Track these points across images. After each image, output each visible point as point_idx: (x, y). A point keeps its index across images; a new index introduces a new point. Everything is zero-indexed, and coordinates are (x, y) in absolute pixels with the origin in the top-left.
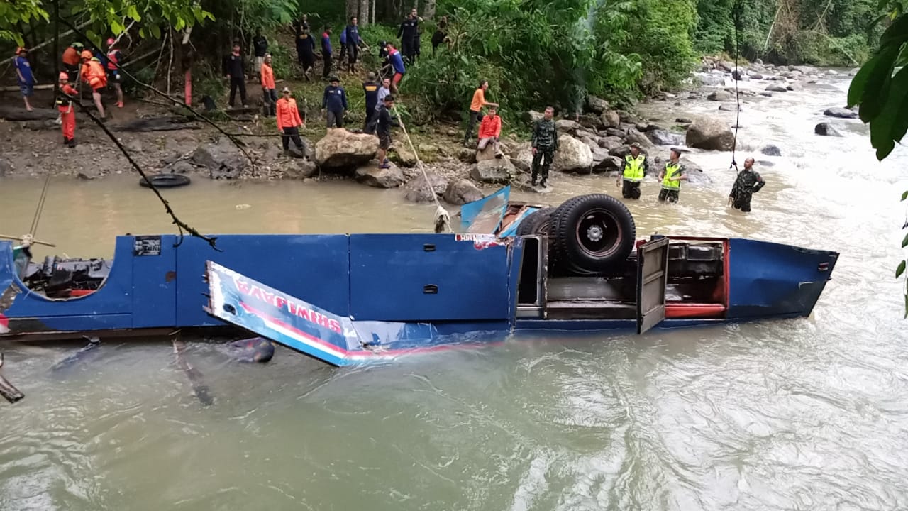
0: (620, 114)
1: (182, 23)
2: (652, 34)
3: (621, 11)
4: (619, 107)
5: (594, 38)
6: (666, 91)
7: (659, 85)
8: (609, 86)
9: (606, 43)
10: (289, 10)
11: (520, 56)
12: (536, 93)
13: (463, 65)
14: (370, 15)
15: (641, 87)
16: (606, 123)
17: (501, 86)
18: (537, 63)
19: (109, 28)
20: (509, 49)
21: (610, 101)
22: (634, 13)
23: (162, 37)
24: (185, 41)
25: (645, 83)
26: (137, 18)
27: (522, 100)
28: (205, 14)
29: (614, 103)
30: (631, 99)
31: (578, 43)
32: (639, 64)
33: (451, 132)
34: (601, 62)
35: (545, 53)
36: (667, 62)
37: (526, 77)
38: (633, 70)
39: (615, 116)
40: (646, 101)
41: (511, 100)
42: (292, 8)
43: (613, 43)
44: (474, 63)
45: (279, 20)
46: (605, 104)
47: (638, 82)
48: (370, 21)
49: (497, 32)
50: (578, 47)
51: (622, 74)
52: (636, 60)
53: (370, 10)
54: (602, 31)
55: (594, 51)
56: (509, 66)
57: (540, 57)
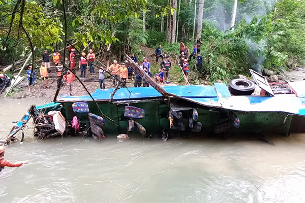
0: (278, 76)
1: (108, 42)
2: (292, 44)
3: (278, 35)
4: (278, 73)
5: (266, 45)
6: (299, 67)
7: (296, 65)
8: (273, 65)
9: (272, 48)
10: (145, 38)
11: (235, 53)
12: (242, 68)
13: (212, 57)
14: (176, 39)
15: (287, 66)
16: (272, 80)
17: (227, 65)
18: (242, 56)
19: (83, 44)
20: (230, 51)
21: (274, 71)
22: (284, 36)
23: (100, 48)
24: (108, 50)
25: (289, 64)
26: (92, 41)
27: (236, 71)
28: (116, 39)
29: (275, 72)
30: (283, 70)
31: (260, 48)
32: (287, 56)
33: (206, 83)
34: (269, 55)
35: (246, 52)
36: (299, 55)
37: (237, 61)
38: (284, 59)
39: (276, 77)
40: (289, 71)
41: (231, 70)
42: (147, 37)
43: (275, 47)
44: (216, 56)
45: (142, 41)
46: (272, 72)
47: (286, 63)
48: (176, 41)
49: (226, 44)
50: (260, 49)
51: (279, 60)
52: (285, 54)
53: (176, 37)
54: (271, 43)
55: (267, 51)
56: (230, 57)
57: (243, 53)
